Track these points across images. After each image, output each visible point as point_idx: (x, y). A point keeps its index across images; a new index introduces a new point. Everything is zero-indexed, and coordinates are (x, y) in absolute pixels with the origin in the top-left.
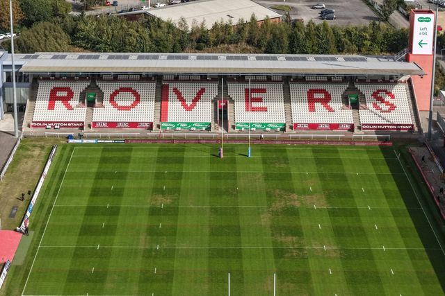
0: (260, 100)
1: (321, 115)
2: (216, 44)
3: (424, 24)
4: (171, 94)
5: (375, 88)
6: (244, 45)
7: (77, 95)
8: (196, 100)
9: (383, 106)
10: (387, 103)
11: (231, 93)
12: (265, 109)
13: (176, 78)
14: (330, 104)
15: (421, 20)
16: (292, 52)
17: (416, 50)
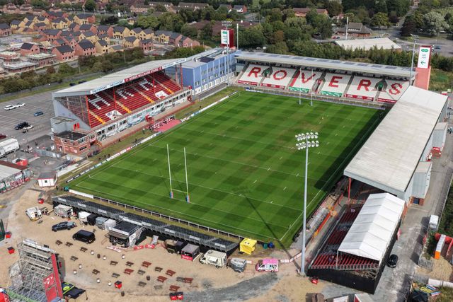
0: (337, 82)
1: (362, 92)
2: (354, 57)
3: (424, 53)
4: (301, 75)
5: (394, 82)
6: (367, 59)
7: (261, 72)
8: (308, 79)
9: (394, 91)
10: (397, 90)
11: (326, 78)
12: (337, 86)
13: (306, 69)
14: (369, 88)
15: (423, 50)
16: (388, 64)
17: (420, 65)
